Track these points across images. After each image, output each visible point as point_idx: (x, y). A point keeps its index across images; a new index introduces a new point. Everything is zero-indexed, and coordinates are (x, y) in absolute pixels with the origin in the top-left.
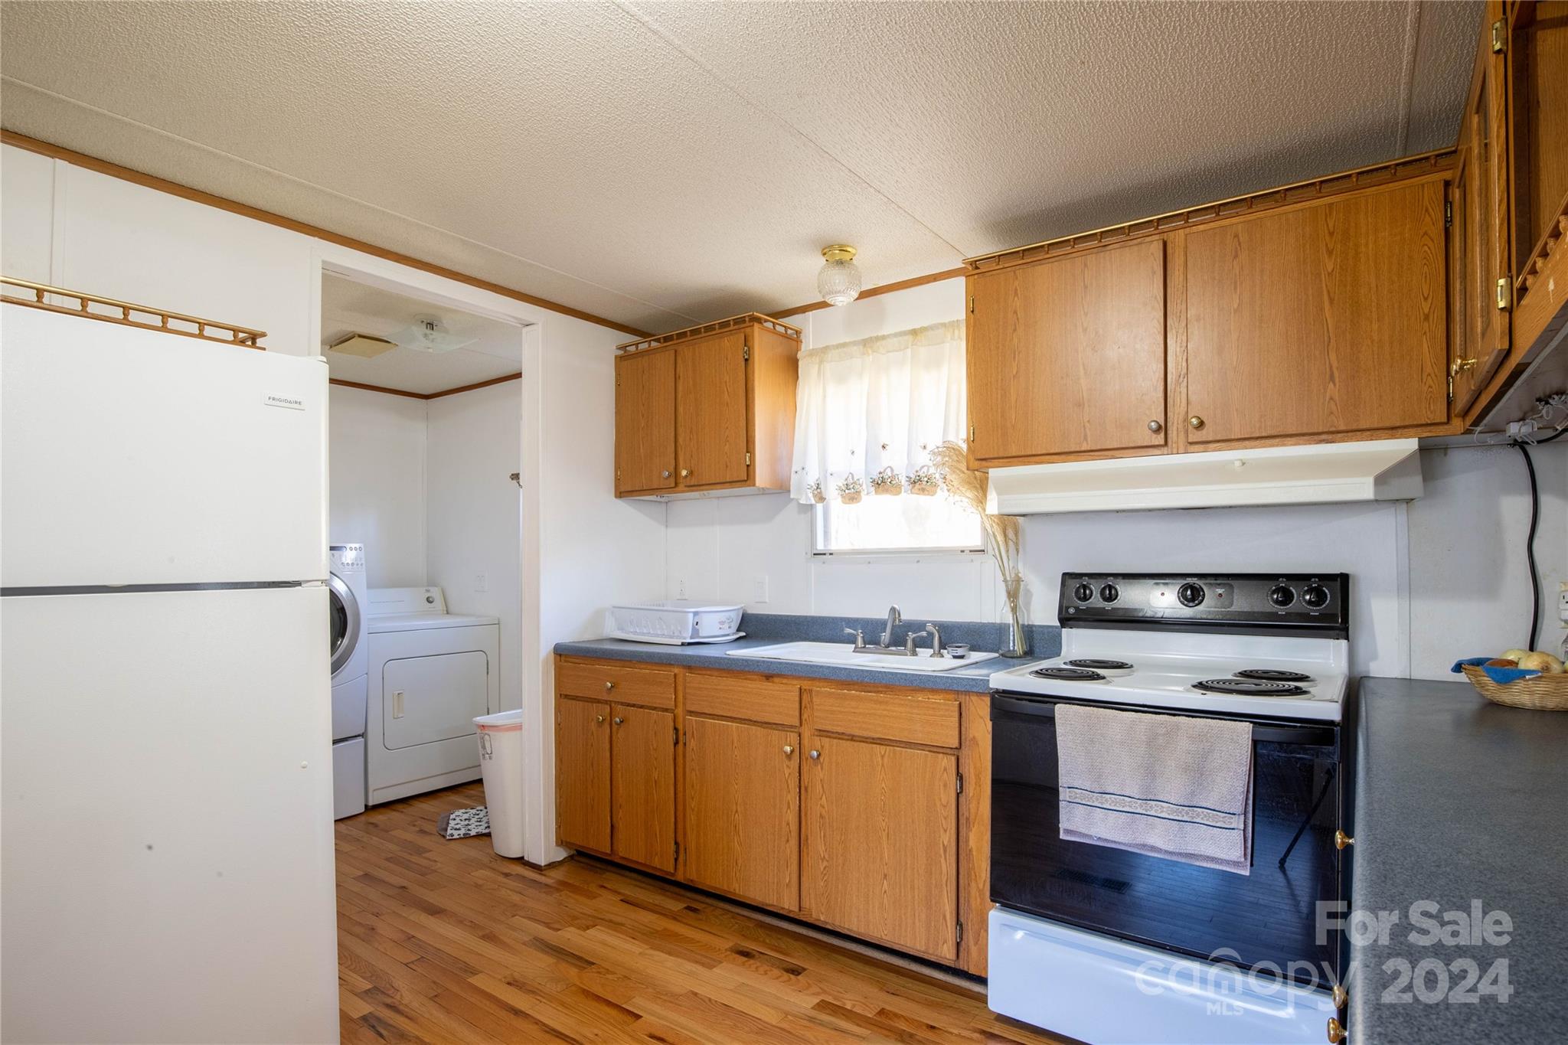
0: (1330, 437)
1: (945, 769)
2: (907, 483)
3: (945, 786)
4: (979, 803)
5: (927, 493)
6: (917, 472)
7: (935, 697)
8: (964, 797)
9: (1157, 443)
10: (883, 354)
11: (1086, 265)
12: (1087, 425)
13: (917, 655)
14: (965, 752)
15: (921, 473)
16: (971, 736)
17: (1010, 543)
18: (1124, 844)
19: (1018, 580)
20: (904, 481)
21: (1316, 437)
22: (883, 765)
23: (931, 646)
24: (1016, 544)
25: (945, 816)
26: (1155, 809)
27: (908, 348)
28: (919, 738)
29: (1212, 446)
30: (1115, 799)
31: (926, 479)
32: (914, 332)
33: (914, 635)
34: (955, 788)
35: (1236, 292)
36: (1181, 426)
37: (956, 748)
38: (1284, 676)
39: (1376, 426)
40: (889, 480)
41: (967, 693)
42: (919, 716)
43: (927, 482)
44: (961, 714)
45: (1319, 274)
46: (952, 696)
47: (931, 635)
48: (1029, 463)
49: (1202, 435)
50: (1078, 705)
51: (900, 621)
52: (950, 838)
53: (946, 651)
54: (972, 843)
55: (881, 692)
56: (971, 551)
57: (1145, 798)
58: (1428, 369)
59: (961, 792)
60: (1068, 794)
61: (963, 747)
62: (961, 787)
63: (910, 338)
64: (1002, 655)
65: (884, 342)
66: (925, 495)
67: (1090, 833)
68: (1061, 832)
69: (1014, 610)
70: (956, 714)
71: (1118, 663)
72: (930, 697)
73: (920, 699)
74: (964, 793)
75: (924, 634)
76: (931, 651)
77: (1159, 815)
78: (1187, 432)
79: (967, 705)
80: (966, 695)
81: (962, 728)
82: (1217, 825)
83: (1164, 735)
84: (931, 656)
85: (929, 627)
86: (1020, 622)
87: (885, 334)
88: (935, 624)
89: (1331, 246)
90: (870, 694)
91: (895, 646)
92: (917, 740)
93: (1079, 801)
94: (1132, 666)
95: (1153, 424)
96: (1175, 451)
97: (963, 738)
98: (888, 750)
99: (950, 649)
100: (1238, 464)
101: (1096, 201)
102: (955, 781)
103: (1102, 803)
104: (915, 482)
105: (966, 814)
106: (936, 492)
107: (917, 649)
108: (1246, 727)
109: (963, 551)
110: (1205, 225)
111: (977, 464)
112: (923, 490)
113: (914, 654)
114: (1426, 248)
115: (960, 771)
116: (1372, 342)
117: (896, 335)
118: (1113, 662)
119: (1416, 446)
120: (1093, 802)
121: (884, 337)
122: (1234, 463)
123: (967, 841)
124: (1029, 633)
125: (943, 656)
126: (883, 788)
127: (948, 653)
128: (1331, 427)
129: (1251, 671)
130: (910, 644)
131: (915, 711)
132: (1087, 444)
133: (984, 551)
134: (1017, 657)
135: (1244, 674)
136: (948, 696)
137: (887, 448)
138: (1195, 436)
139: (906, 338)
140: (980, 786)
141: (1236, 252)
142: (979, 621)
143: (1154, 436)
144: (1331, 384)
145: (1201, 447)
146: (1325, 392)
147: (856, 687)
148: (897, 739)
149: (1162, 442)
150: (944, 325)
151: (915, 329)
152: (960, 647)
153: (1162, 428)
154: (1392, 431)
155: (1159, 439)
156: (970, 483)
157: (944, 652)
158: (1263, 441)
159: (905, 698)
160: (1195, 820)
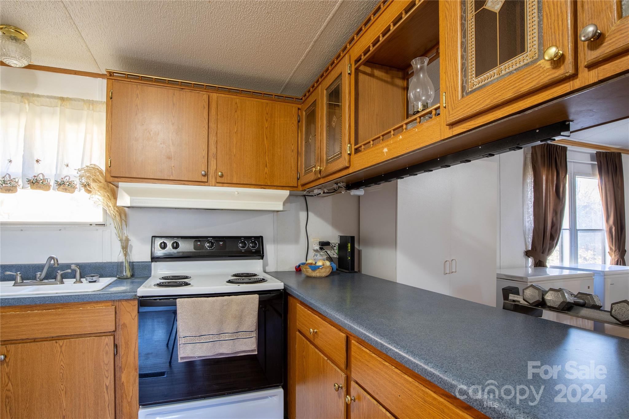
0: (265, 187)
1: (107, 344)
2: (56, 184)
3: (107, 353)
4: (127, 357)
5: (68, 191)
6: (62, 179)
7: (99, 306)
8: (118, 358)
9: (204, 181)
10: (38, 106)
11: (174, 94)
12: (173, 168)
13: (64, 283)
14: (119, 332)
15: (64, 180)
16: (122, 323)
17: (123, 221)
18: (211, 356)
19: (127, 240)
20: (52, 183)
21: (260, 186)
22: (61, 352)
23: (74, 277)
24: (126, 222)
25: (107, 370)
26: (223, 337)
27: (57, 106)
28: (89, 330)
29: (225, 185)
30: (206, 337)
31: (68, 184)
32: (62, 99)
33: (62, 272)
34: (113, 352)
35: (236, 125)
36: (213, 175)
37: (114, 331)
38: (249, 275)
39: (279, 185)
40: (41, 181)
41: (120, 300)
42: (88, 318)
43: (69, 185)
44: (116, 312)
45: (263, 127)
46: (110, 304)
47: (74, 271)
48: (142, 182)
49: (222, 180)
50: (187, 298)
51: (58, 264)
52: (110, 381)
53: (85, 279)
54: (124, 379)
55: (59, 308)
56: (96, 225)
57: (219, 333)
58: (293, 169)
59: (117, 354)
60: (183, 340)
61: (117, 330)
62: (117, 352)
63: (59, 102)
64: (119, 278)
65: (38, 99)
66: (67, 192)
67: (194, 356)
68: (179, 359)
69: (126, 255)
70: (114, 313)
71: (184, 276)
72: (95, 306)
73: (88, 308)
74: (118, 354)
75: (69, 271)
76: (75, 280)
77: (225, 339)
78: (216, 179)
79: (120, 307)
80: (119, 302)
81: (117, 319)
82: (247, 337)
83: (226, 305)
84: (74, 283)
85: (73, 267)
86: (128, 261)
87: (40, 94)
88: (77, 265)
89: (267, 118)
90: (49, 311)
91: (47, 279)
92: (85, 332)
93: (189, 342)
94: (190, 278)
95: (203, 172)
96: (211, 185)
97: (117, 324)
98: (65, 342)
99: (88, 278)
100: (236, 193)
101: (178, 67)
102: (113, 349)
103: (200, 341)
104: (60, 185)
105: (120, 365)
106: (74, 191)
107: (64, 280)
108: (257, 296)
109: (91, 225)
110: (225, 95)
111: (111, 179)
112: (66, 189)
113: (62, 282)
114: (293, 128)
115: (116, 343)
116: (278, 155)
117: (48, 97)
118: (182, 276)
119: (288, 193)
120: (196, 341)
121: (38, 96)
122: (235, 193)
123: (120, 379)
124: (133, 266)
125: (82, 282)
126: (61, 365)
127: (86, 280)
128: (266, 183)
129: (237, 274)
130: (59, 277)
131: (85, 316)
132: (173, 177)
133: (104, 225)
134: (129, 278)
135: (235, 275)
136: (107, 304)
137: (40, 162)
138: (219, 180)
139: (56, 101)
140: (128, 348)
141: (236, 109)
142: (101, 261)
143: (203, 177)
144: (266, 168)
145: (221, 184)
146: (264, 170)
147: (38, 308)
148: (72, 334)
149: (206, 181)
150: (83, 100)
151: (63, 97)
152: (94, 276)
153: (206, 175)
154: (282, 187)
155: (205, 179)
156: (105, 189)
157: (82, 279)
158: (243, 185)
159: (77, 309)
160: (238, 338)
